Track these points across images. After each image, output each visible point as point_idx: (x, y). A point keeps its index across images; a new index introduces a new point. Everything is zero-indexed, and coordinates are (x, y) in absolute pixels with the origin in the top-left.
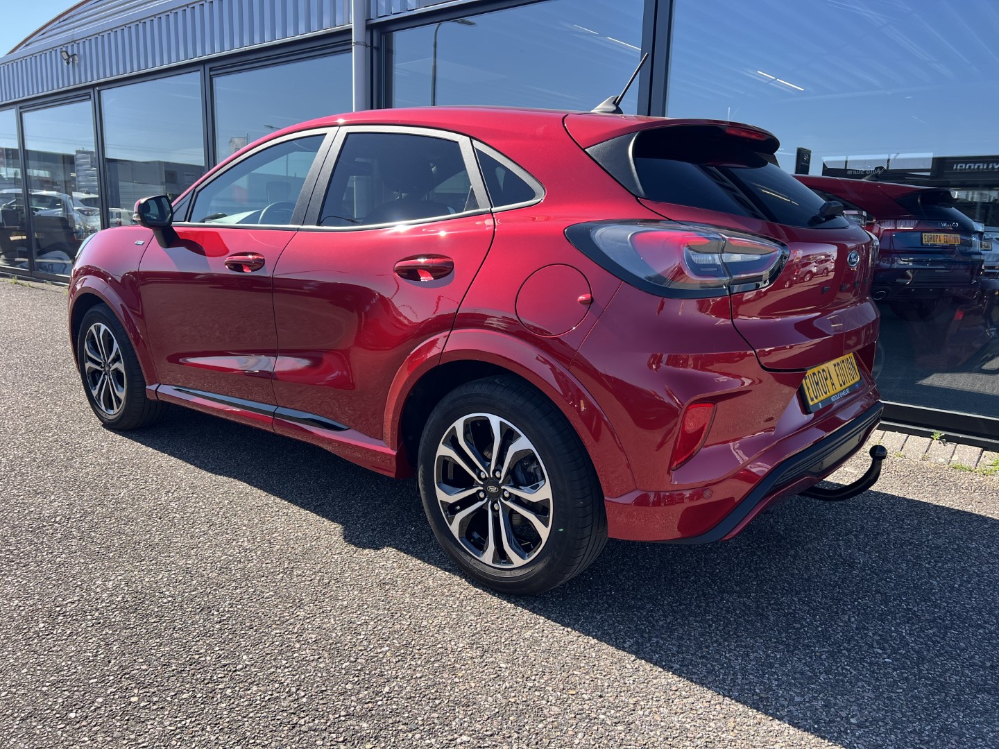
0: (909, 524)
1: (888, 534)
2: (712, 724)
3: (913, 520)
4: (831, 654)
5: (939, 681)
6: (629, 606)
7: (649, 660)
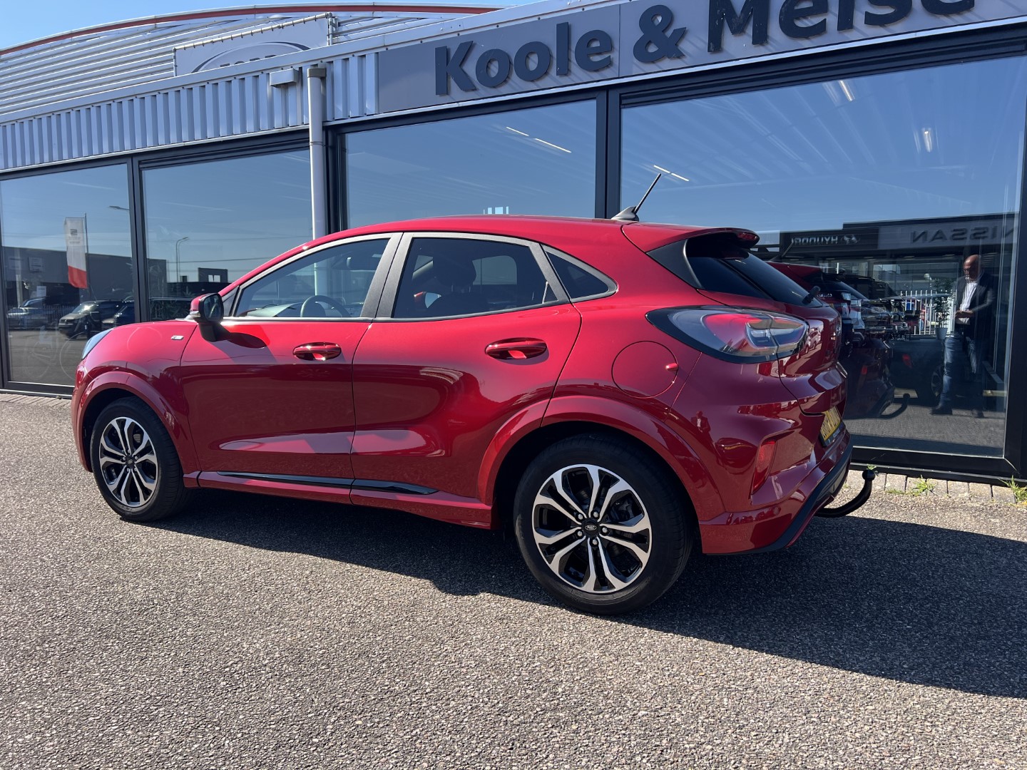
0: (876, 536)
1: (866, 545)
2: (812, 681)
3: (877, 533)
4: (869, 628)
5: (948, 636)
6: (706, 614)
7: (744, 647)
